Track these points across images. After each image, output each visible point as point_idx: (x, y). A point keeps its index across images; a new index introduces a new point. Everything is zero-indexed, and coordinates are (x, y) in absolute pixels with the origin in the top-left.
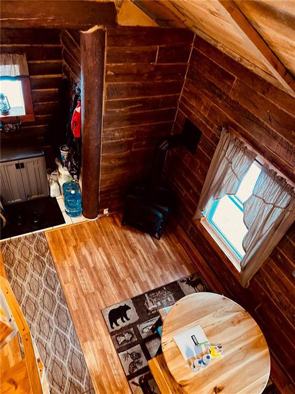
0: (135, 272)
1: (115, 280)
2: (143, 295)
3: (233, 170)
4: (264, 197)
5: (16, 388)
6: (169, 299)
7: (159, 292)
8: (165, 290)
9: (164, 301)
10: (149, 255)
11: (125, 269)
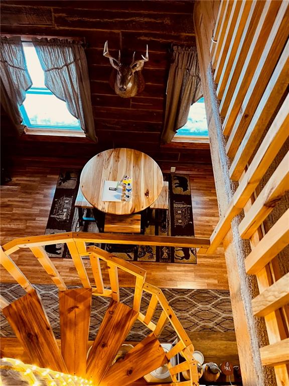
0: (25, 215)
1: (21, 234)
2: (50, 219)
3: (13, 67)
4: (54, 66)
5: (77, 307)
6: (67, 201)
7: (56, 205)
8: (58, 201)
9: (65, 206)
10: (19, 196)
11: (19, 221)
